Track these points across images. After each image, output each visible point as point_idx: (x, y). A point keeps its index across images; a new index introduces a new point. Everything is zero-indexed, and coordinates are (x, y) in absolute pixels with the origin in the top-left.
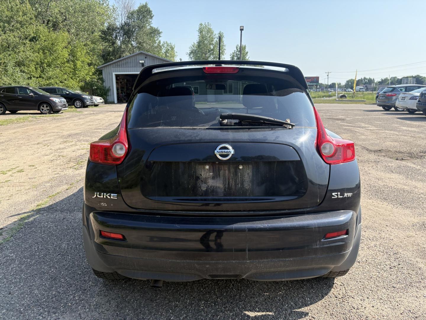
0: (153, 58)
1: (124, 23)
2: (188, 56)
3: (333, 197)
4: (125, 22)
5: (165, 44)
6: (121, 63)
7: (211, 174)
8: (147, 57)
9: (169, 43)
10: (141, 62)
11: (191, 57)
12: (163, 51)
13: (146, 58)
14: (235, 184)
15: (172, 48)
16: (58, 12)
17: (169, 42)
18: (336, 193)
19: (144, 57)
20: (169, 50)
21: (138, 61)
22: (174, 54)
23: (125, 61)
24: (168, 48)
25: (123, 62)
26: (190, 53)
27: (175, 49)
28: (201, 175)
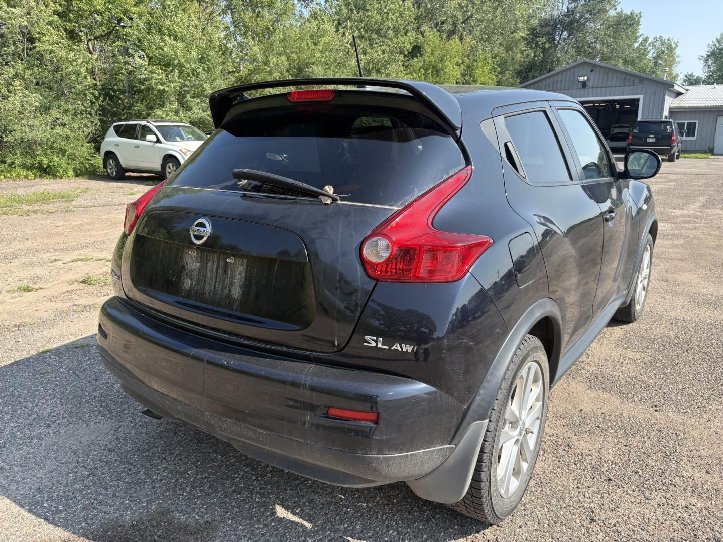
0: (606, 71)
1: (566, 10)
2: (702, 62)
3: (365, 344)
4: (568, 8)
5: (657, 40)
6: (544, 83)
7: (198, 264)
8: (594, 69)
9: (667, 38)
10: (581, 79)
11: (710, 63)
12: (651, 55)
13: (592, 71)
14: (222, 287)
15: (671, 47)
16: (457, 6)
17: (665, 37)
18: (375, 338)
19: (589, 71)
20: (663, 52)
21: (576, 78)
22: (674, 59)
23: (552, 80)
24: (663, 49)
25: (548, 81)
26: (708, 56)
27: (677, 51)
28: (187, 264)
